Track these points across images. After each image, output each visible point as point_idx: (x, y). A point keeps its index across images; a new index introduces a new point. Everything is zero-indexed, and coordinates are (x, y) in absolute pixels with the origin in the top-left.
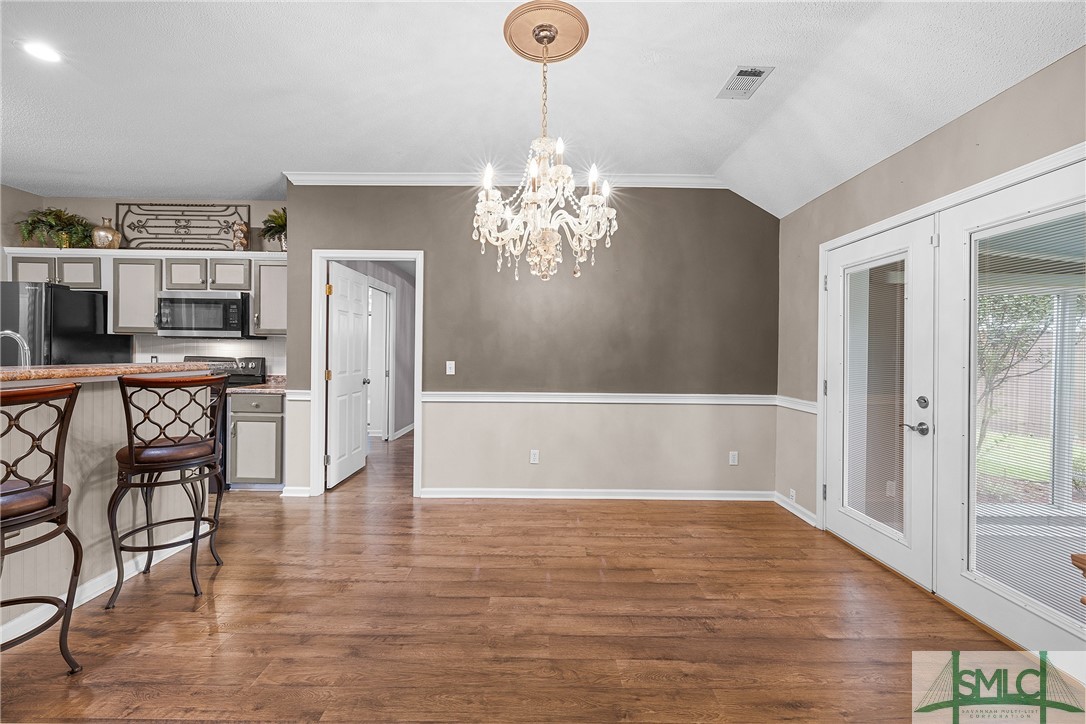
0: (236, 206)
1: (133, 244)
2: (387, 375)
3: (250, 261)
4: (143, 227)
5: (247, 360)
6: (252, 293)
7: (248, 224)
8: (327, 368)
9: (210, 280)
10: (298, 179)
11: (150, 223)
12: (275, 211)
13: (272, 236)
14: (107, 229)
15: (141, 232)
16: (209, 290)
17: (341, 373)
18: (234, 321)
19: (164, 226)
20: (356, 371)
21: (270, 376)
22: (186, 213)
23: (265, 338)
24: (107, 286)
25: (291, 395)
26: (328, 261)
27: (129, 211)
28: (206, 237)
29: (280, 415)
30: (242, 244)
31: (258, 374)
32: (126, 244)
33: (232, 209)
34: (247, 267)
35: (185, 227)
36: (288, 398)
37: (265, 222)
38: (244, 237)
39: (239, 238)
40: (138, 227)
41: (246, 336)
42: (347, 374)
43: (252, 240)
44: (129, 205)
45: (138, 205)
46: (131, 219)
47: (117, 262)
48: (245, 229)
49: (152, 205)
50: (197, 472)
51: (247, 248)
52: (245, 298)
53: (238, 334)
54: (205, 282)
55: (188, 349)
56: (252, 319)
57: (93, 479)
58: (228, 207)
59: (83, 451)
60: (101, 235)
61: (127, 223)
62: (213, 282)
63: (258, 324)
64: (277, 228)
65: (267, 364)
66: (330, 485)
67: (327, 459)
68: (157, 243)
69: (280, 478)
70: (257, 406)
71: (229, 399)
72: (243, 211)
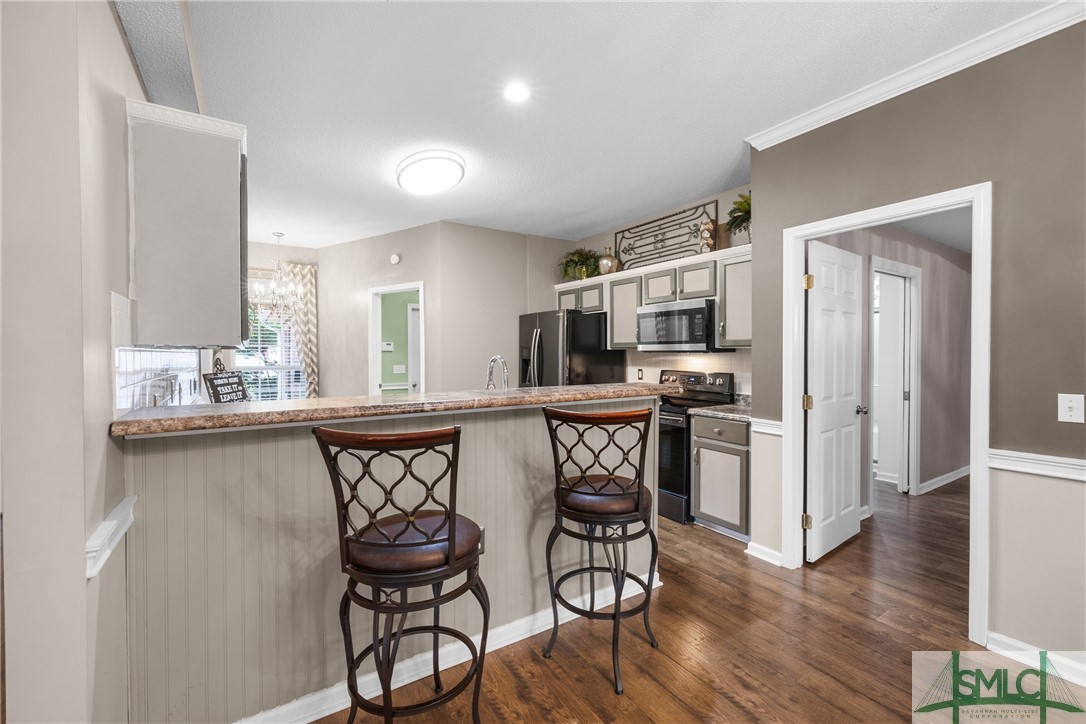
0: (704, 205)
1: (626, 266)
2: (907, 397)
3: (715, 262)
4: (632, 249)
5: (716, 375)
6: (717, 299)
7: (715, 222)
8: (806, 392)
9: (678, 290)
10: (763, 141)
11: (638, 244)
12: (740, 196)
13: (738, 226)
14: (608, 256)
15: (630, 254)
16: (678, 301)
17: (826, 398)
18: (699, 333)
19: (645, 245)
20: (846, 395)
21: (739, 395)
22: (662, 227)
23: (733, 350)
24: (606, 308)
25: (759, 425)
26: (806, 242)
27: (623, 237)
28: (678, 246)
29: (744, 448)
30: (708, 245)
31: (726, 391)
32: (621, 267)
33: (701, 210)
34: (713, 270)
35: (662, 241)
36: (753, 428)
37: (731, 213)
38: (711, 236)
39: (706, 239)
40: (629, 250)
41: (711, 349)
42: (834, 400)
43: (720, 238)
44: (623, 232)
45: (628, 230)
46: (625, 244)
47: (613, 284)
48: (711, 226)
49: (638, 227)
50: (620, 532)
51: (713, 248)
52: (711, 304)
53: (703, 346)
54: (674, 293)
55: (665, 362)
56: (718, 329)
57: (544, 507)
58: (697, 208)
59: (535, 478)
60: (605, 263)
61: (622, 249)
62: (682, 292)
63: (723, 334)
64: (742, 217)
65: (737, 380)
66: (813, 557)
67: (806, 521)
68: (643, 260)
69: (745, 526)
70: (720, 433)
71: (693, 421)
72: (711, 209)
